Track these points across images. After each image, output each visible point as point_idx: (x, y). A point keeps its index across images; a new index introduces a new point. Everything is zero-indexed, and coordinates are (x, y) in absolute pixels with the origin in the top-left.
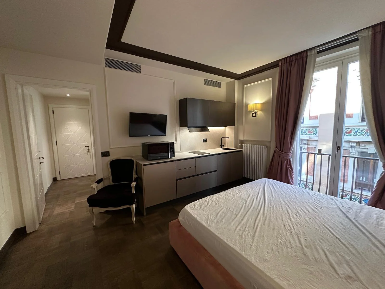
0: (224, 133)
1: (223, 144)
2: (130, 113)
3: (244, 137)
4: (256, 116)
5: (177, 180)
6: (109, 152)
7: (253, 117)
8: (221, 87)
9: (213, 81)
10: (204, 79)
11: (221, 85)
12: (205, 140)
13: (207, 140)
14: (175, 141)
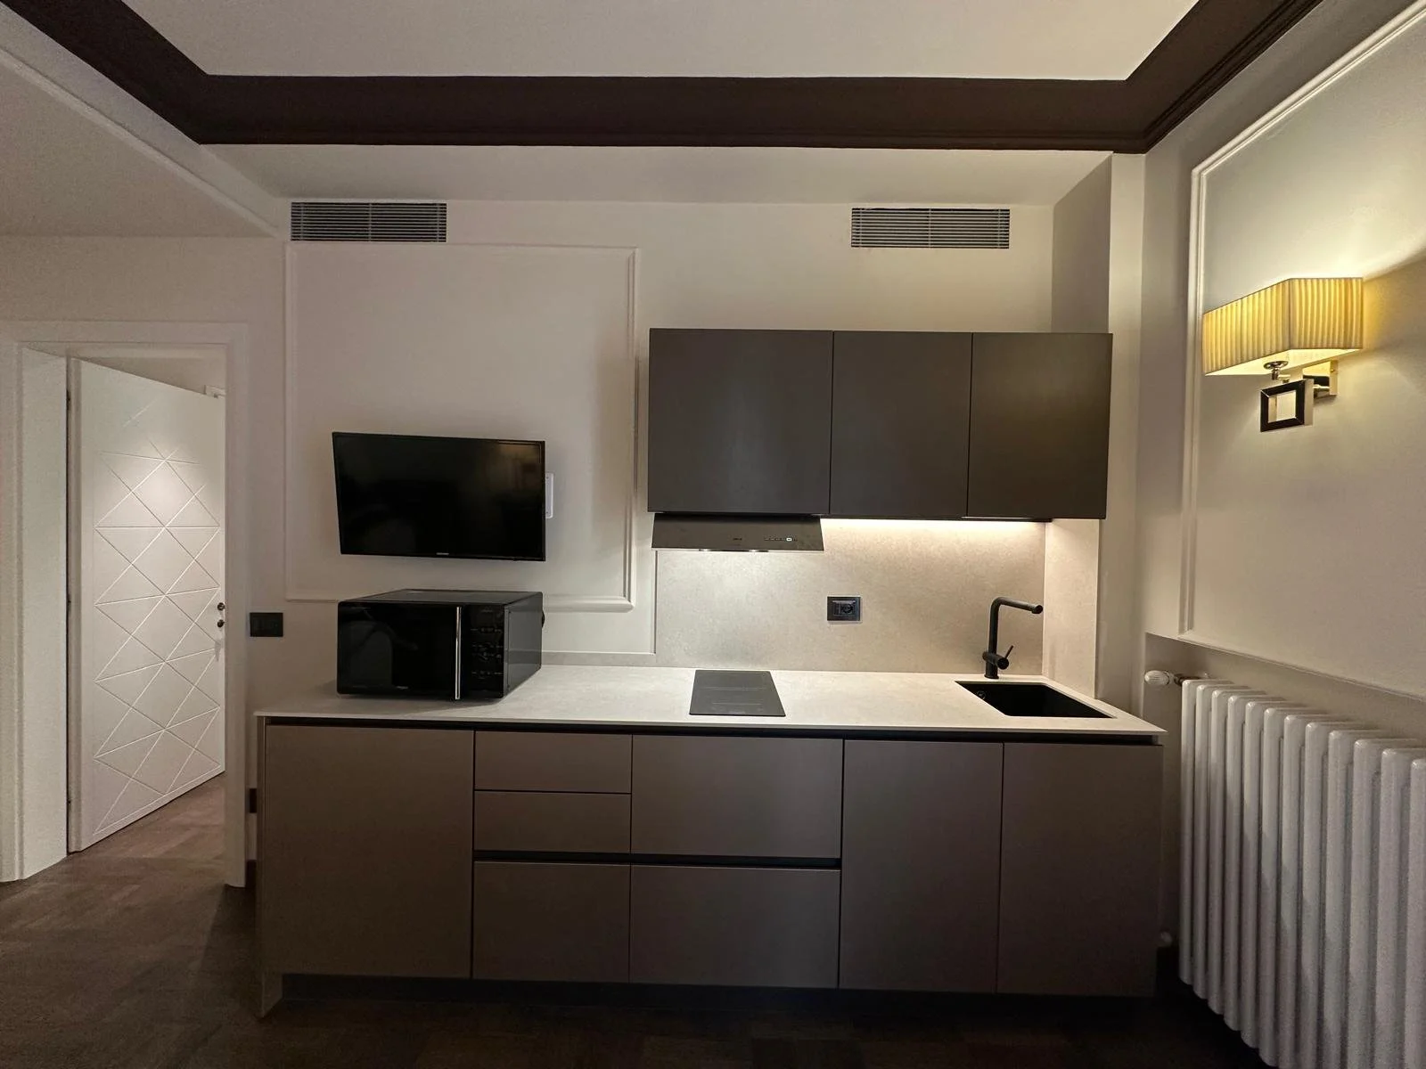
0: (1032, 567)
1: (1001, 652)
2: (336, 436)
3: (1187, 620)
4: (1299, 420)
5: (479, 855)
6: (279, 617)
7: (1267, 426)
8: (1005, 245)
9: (928, 210)
10: (856, 211)
11: (1010, 230)
12: (843, 607)
13: (865, 609)
14: (625, 596)
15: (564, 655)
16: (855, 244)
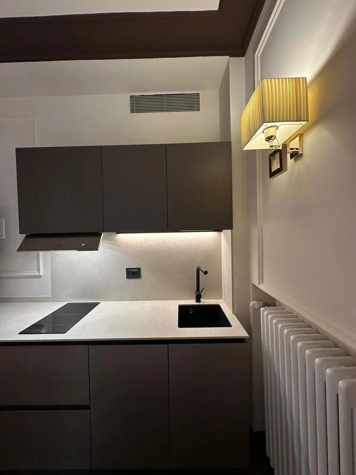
0: (216, 251)
3: (261, 278)
7: (271, 174)
8: (198, 110)
9: (164, 95)
10: (132, 97)
11: (200, 102)
12: (133, 273)
13: (143, 272)
14: (38, 271)
15: (12, 298)
16: (132, 112)
